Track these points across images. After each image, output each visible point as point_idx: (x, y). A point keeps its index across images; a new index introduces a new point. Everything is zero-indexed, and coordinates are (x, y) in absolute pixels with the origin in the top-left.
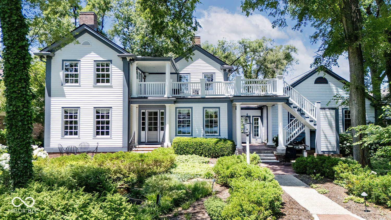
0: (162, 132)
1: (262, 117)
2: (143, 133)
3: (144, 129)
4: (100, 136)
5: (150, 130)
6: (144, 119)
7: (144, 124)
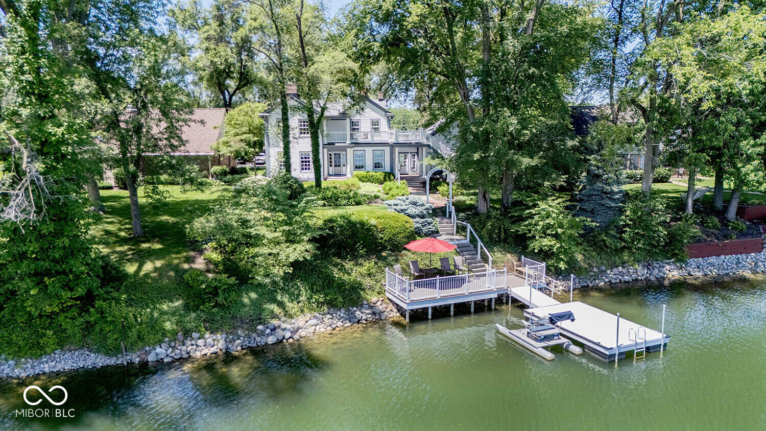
0: (344, 168)
1: (417, 153)
2: (330, 168)
3: (331, 166)
4: (304, 171)
5: (335, 166)
6: (331, 158)
7: (331, 162)
